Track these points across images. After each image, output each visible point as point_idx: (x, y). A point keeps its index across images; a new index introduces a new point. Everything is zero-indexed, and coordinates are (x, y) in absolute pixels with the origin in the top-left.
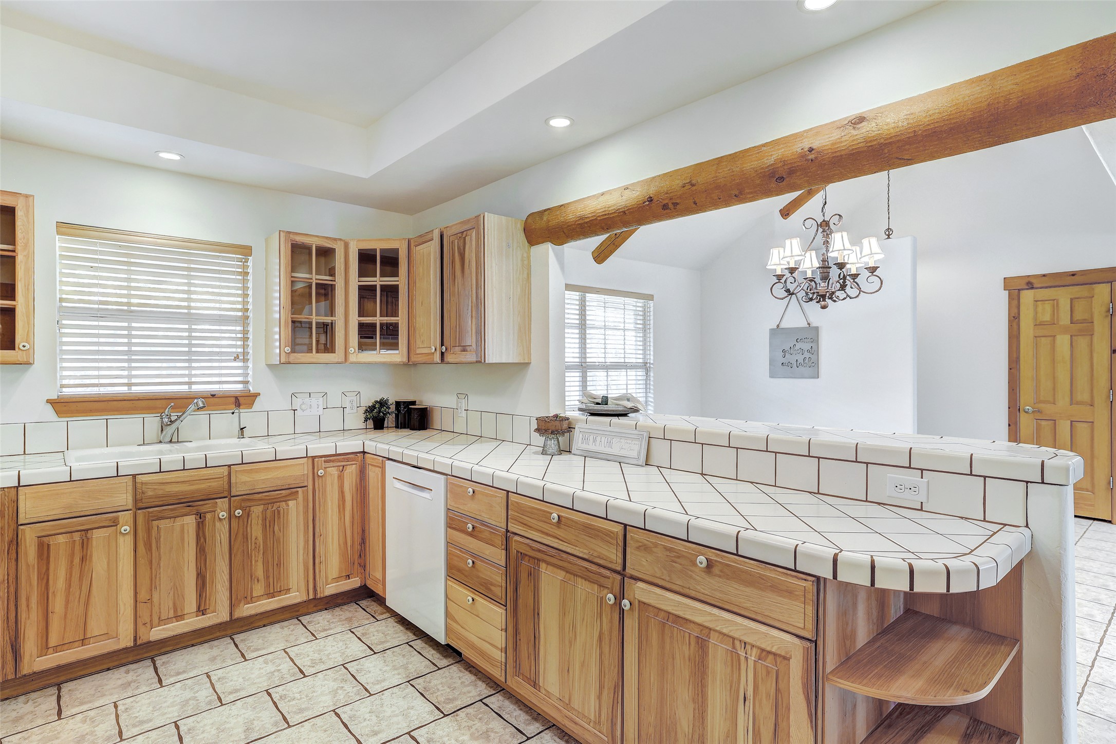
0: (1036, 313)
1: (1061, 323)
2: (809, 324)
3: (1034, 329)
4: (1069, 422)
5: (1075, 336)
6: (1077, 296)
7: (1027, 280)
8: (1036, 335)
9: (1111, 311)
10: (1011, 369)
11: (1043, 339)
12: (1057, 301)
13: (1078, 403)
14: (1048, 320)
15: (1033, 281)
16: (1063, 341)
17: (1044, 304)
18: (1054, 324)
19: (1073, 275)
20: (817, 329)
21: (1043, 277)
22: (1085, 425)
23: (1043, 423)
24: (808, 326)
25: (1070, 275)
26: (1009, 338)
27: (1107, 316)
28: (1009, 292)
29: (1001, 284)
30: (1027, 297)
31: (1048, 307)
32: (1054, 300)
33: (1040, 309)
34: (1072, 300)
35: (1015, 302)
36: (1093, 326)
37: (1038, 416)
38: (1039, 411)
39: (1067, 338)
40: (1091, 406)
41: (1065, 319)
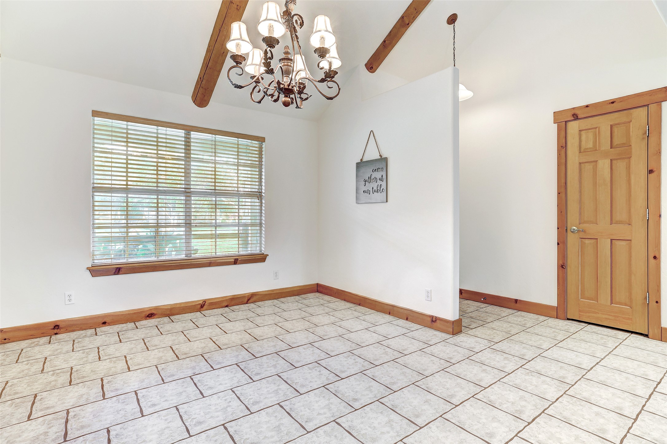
0: (580, 141)
1: (603, 148)
2: (380, 156)
3: (579, 157)
4: (609, 241)
5: (615, 159)
6: (617, 122)
7: (572, 113)
8: (581, 162)
9: (647, 133)
10: (559, 193)
11: (587, 164)
12: (599, 128)
13: (617, 223)
14: (592, 147)
15: (577, 112)
16: (604, 165)
17: (588, 132)
18: (596, 150)
19: (613, 103)
20: (386, 160)
21: (586, 108)
22: (623, 243)
23: (587, 241)
24: (380, 157)
25: (610, 103)
26: (558, 165)
27: (644, 138)
28: (558, 125)
29: (551, 118)
30: (574, 127)
31: (591, 135)
32: (596, 128)
33: (584, 137)
34: (611, 126)
35: (563, 133)
36: (631, 149)
37: (582, 235)
38: (584, 231)
39: (608, 162)
40: (629, 225)
41: (605, 144)
